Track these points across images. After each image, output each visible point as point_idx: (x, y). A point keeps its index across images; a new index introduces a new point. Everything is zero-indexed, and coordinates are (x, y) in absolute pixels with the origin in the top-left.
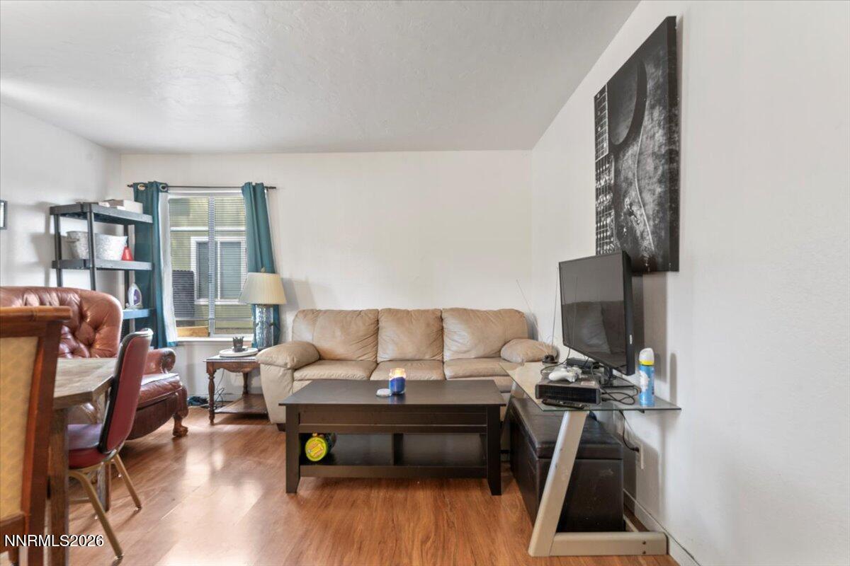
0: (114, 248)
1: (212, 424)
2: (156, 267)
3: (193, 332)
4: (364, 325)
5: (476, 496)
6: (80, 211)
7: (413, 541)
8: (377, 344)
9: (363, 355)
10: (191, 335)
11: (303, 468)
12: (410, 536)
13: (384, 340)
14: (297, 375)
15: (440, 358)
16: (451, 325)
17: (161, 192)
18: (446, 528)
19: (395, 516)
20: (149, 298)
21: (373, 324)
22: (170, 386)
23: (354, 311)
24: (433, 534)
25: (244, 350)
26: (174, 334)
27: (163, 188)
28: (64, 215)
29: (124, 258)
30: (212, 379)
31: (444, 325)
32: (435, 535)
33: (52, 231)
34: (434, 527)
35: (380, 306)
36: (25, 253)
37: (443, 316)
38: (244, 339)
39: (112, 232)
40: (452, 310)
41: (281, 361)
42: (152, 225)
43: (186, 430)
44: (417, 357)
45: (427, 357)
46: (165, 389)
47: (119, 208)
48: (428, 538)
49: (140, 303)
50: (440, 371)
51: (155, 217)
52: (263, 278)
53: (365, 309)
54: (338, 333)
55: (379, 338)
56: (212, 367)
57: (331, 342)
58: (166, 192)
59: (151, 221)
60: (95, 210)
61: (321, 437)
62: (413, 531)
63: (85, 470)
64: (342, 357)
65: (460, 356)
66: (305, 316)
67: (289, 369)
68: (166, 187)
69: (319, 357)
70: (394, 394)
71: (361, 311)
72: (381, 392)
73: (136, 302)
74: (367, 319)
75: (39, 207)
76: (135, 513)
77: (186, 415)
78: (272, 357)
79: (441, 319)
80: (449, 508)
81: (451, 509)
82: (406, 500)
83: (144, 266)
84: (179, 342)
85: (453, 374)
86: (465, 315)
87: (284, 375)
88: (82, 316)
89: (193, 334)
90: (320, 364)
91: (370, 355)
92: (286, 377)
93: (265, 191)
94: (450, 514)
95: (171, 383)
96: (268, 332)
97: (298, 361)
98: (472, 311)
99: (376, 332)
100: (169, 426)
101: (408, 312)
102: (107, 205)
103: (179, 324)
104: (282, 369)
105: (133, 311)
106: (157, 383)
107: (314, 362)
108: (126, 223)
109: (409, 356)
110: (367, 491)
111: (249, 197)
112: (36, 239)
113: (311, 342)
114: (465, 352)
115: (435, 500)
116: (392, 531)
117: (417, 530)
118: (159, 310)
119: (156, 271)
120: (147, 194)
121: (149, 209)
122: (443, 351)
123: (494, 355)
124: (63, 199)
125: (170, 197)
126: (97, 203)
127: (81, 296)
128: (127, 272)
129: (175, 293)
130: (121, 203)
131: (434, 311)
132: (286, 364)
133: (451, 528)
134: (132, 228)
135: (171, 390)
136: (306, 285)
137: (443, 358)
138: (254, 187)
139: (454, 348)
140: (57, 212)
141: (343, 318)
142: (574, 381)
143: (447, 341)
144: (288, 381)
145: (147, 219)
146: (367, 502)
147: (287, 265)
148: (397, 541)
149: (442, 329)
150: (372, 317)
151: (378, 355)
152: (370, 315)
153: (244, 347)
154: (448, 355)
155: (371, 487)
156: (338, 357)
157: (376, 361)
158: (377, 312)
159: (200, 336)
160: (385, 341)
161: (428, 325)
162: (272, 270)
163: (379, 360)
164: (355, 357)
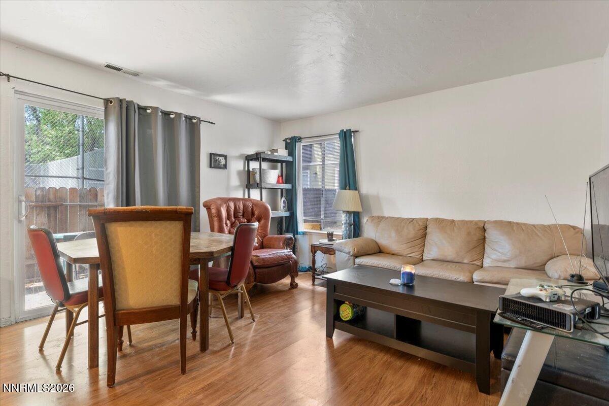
0: (272, 177)
1: (313, 284)
2: (294, 187)
3: (313, 227)
4: (414, 230)
5: (463, 387)
6: (257, 157)
7: (385, 399)
8: (424, 246)
9: (411, 253)
10: (312, 229)
11: (337, 323)
12: (386, 394)
13: (428, 242)
14: (358, 261)
15: (479, 264)
16: (492, 235)
17: (298, 142)
18: (418, 399)
19: (385, 376)
20: (291, 206)
21: (422, 231)
22: (286, 257)
23: (408, 219)
24: (404, 400)
25: (334, 240)
26: (302, 227)
27: (299, 139)
28: (252, 160)
29: (278, 182)
30: (314, 256)
31: (486, 235)
32: (405, 402)
33: (246, 169)
34: (408, 396)
35: (429, 215)
36: (235, 181)
37: (485, 228)
38: (334, 233)
39: (274, 168)
40: (496, 222)
41: (347, 250)
42: (293, 162)
43: (297, 285)
44: (456, 260)
45: (466, 261)
46: (282, 258)
47: (275, 154)
48: (398, 401)
49: (286, 208)
50: (468, 274)
51: (294, 158)
52: (349, 193)
53: (417, 217)
54: (393, 234)
55: (426, 241)
56: (314, 249)
57: (387, 240)
58: (300, 142)
59: (292, 160)
60: (263, 156)
61: (350, 306)
62: (390, 392)
63: (222, 292)
64: (396, 252)
65: (500, 264)
66: (372, 220)
67: (351, 256)
68: (300, 139)
69: (379, 251)
70: (404, 285)
71: (414, 219)
72: (393, 281)
73: (284, 207)
74: (417, 225)
75: (240, 157)
76: (251, 323)
77: (297, 275)
78: (341, 247)
79: (484, 230)
80: (430, 387)
81: (432, 388)
82: (401, 368)
83: (288, 186)
84: (305, 232)
85: (479, 278)
86: (508, 227)
87: (349, 259)
88: (253, 214)
89: (313, 228)
90: (378, 256)
91: (417, 253)
92: (350, 262)
93: (352, 134)
94: (429, 391)
95: (286, 255)
96: (350, 230)
97: (358, 252)
98: (517, 224)
99: (424, 236)
100: (287, 281)
101: (453, 221)
102: (269, 153)
103: (305, 221)
104: (348, 255)
105: (282, 213)
106: (278, 254)
107: (375, 253)
108: (281, 162)
109: (449, 258)
110: (376, 352)
111: (342, 140)
112: (239, 173)
113: (374, 239)
114: (504, 261)
115: (424, 376)
116: (376, 386)
117: (394, 392)
118: (295, 213)
119: (294, 189)
120: (291, 144)
121: (291, 153)
122: (483, 258)
123: (538, 268)
124: (251, 151)
125: (302, 144)
126: (264, 152)
127: (253, 204)
128: (282, 190)
129: (305, 203)
130: (276, 151)
131: (476, 223)
132: (350, 252)
133: (422, 402)
134: (284, 164)
135: (286, 259)
136: (377, 198)
137: (482, 263)
138: (345, 133)
139: (494, 257)
140: (249, 159)
141: (399, 223)
142: (548, 300)
143: (488, 249)
144: (351, 264)
145: (290, 159)
146: (371, 360)
147: (366, 185)
148: (374, 393)
149: (484, 238)
150: (421, 224)
151: (424, 254)
152: (419, 222)
153: (334, 238)
154: (487, 262)
155: (381, 351)
156: (393, 252)
157: (422, 258)
158: (427, 219)
159: (316, 230)
160: (430, 244)
161: (469, 234)
162: (356, 188)
163: (425, 258)
164: (405, 254)
